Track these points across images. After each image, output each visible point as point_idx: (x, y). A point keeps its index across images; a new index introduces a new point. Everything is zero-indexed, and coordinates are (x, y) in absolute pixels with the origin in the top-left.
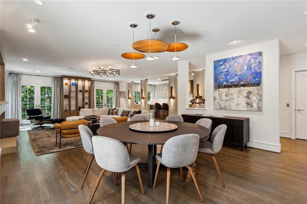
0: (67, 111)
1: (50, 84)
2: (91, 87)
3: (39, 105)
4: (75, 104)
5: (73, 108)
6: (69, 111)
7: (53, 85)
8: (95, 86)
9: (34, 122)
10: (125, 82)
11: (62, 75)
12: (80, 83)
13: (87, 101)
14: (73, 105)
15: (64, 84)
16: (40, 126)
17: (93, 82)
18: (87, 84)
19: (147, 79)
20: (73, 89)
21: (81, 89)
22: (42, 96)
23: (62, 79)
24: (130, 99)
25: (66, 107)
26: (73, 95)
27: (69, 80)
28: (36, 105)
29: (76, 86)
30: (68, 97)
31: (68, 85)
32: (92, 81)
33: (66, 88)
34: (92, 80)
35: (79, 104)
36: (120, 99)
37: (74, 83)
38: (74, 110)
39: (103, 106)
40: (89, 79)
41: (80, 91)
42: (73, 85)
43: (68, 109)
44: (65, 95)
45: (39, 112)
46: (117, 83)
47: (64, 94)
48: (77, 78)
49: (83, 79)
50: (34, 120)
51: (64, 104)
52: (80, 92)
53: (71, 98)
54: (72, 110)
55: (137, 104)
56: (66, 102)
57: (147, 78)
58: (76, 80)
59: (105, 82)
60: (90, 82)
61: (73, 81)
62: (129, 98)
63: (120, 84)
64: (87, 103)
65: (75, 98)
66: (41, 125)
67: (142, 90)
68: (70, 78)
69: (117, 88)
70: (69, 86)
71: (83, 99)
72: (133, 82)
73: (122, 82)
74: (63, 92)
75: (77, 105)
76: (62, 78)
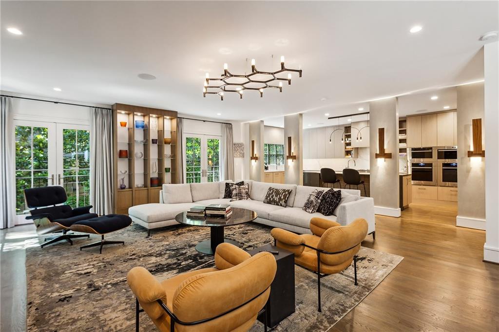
0: (124, 188)
1: (87, 123)
2: (177, 132)
3: (59, 175)
4: (142, 172)
5: (139, 181)
6: (130, 187)
7: (92, 125)
8: (184, 132)
9: (45, 227)
10: (242, 123)
11: (113, 102)
12: (154, 122)
13: (167, 164)
14: (137, 174)
15: (119, 125)
16: (62, 234)
17: (181, 121)
18: (169, 125)
19: (301, 115)
20: (139, 136)
21: (156, 137)
22: (66, 155)
23: (112, 112)
24: (256, 158)
25: (123, 180)
26: (138, 150)
27: (129, 114)
28: (53, 176)
29: (144, 130)
30: (127, 155)
31: (127, 126)
32: (179, 119)
33: (122, 133)
34: (179, 116)
35: (151, 172)
36: (235, 159)
37: (140, 124)
38: (139, 186)
39: (201, 174)
40: (173, 114)
41: (154, 141)
42: (137, 127)
43: (126, 184)
44: (121, 151)
45: (58, 194)
46: (228, 125)
47: (119, 149)
48: (147, 111)
49: (161, 113)
50: (45, 220)
51: (119, 173)
52: (153, 143)
53: (135, 157)
54: (136, 186)
55: (267, 171)
56: (122, 166)
57: (301, 112)
58: (144, 116)
59: (204, 121)
60: (175, 121)
61: (139, 118)
62: (252, 158)
63: (233, 127)
64: (167, 170)
65: (143, 157)
66: (65, 233)
67: (290, 139)
68: (131, 109)
69: (229, 135)
70: (129, 129)
71: (160, 161)
72: (262, 121)
73: (237, 121)
74: (117, 143)
75: (146, 174)
76: (112, 110)
